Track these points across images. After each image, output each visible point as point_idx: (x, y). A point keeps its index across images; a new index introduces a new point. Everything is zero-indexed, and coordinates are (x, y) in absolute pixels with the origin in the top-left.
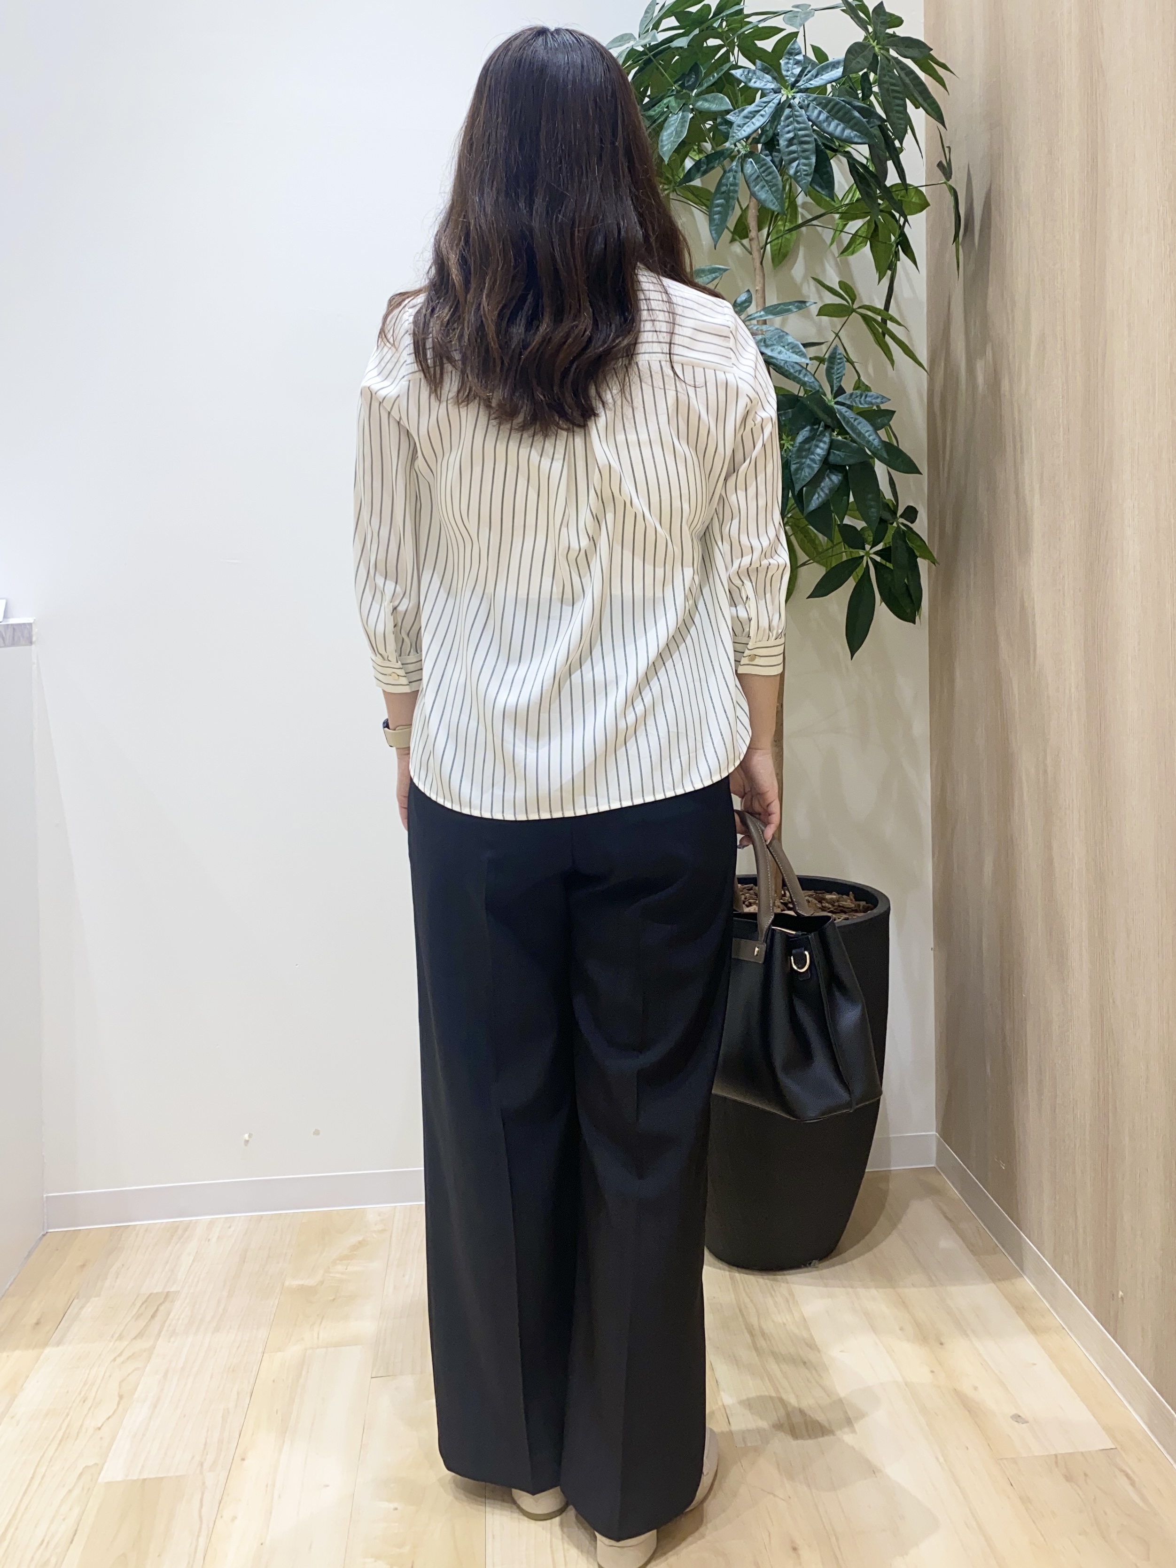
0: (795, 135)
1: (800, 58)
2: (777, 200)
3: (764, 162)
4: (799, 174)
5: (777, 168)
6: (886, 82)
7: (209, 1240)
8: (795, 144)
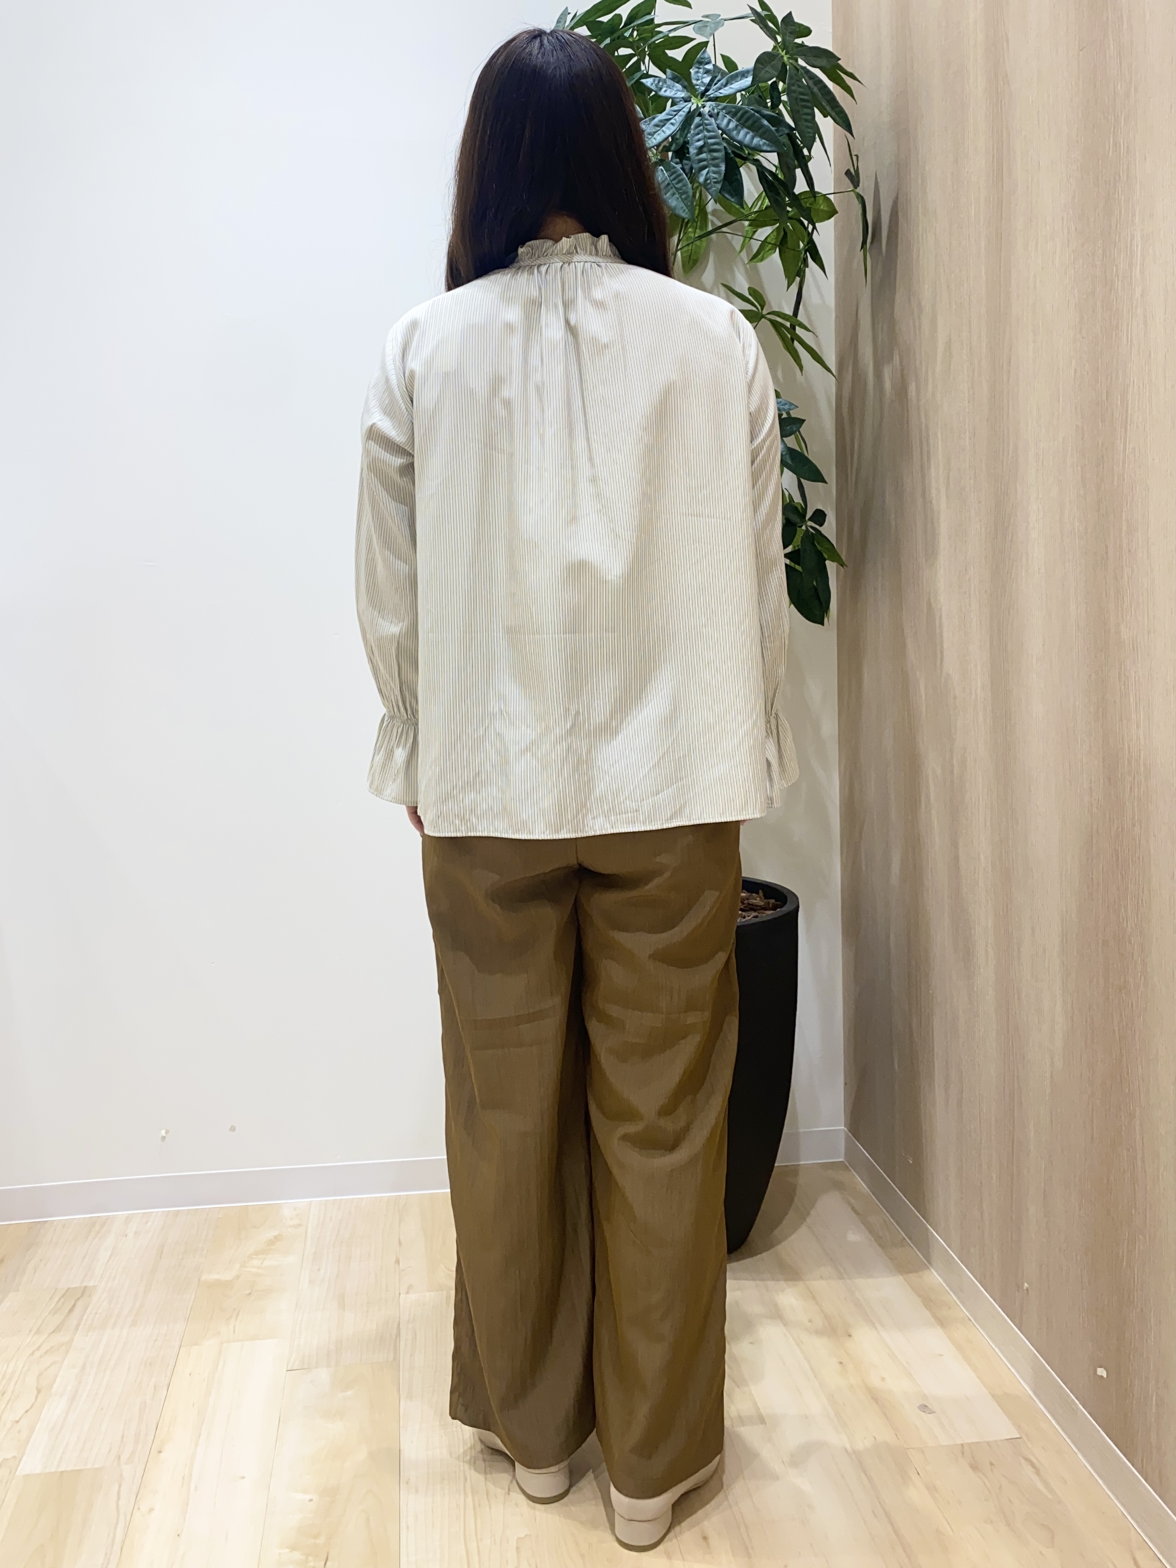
0: (705, 143)
1: (709, 67)
2: (687, 208)
3: (674, 170)
4: (709, 181)
5: (687, 176)
6: (795, 92)
7: (126, 1235)
8: (705, 152)
